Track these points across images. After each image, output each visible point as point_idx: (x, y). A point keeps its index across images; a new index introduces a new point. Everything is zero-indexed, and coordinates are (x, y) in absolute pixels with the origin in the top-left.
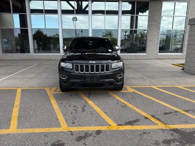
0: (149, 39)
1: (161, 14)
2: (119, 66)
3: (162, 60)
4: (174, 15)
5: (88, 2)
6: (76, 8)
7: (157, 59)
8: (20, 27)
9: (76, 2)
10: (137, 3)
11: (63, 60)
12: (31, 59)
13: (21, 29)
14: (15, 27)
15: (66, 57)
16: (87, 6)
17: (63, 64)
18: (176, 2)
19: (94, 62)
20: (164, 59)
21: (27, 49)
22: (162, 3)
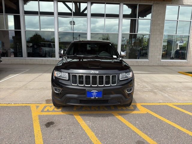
0: (151, 44)
1: (165, 18)
2: (128, 77)
3: (166, 67)
4: (178, 19)
5: (86, 4)
6: (74, 10)
7: (160, 66)
8: (15, 29)
9: (73, 3)
10: (139, 6)
11: (58, 68)
12: (23, 63)
13: (15, 31)
14: (9, 29)
15: (61, 64)
16: (86, 9)
17: (57, 74)
18: (180, 5)
19: (97, 72)
20: (168, 66)
21: (20, 52)
22: (166, 7)
